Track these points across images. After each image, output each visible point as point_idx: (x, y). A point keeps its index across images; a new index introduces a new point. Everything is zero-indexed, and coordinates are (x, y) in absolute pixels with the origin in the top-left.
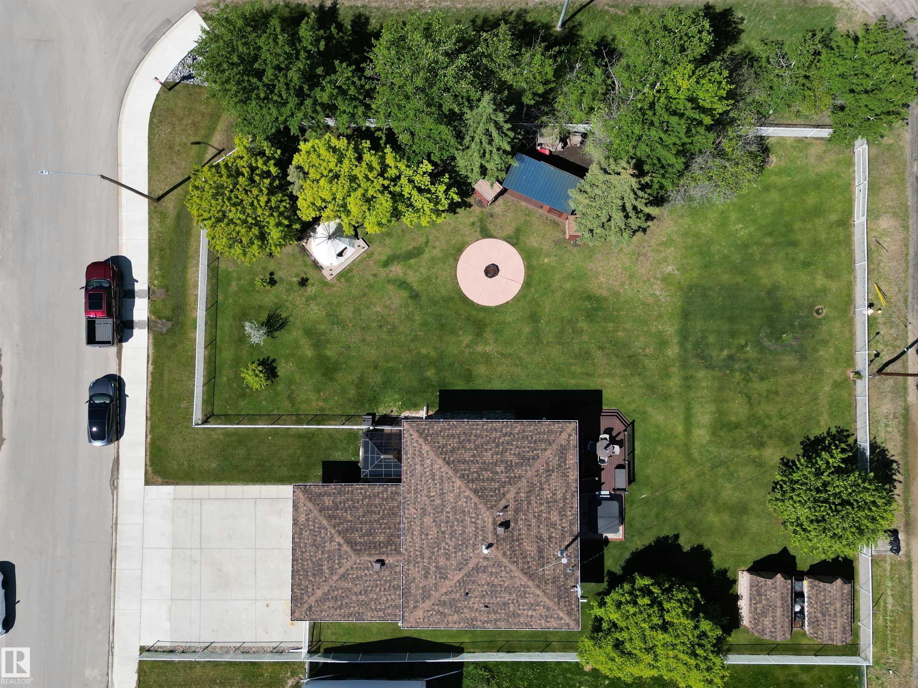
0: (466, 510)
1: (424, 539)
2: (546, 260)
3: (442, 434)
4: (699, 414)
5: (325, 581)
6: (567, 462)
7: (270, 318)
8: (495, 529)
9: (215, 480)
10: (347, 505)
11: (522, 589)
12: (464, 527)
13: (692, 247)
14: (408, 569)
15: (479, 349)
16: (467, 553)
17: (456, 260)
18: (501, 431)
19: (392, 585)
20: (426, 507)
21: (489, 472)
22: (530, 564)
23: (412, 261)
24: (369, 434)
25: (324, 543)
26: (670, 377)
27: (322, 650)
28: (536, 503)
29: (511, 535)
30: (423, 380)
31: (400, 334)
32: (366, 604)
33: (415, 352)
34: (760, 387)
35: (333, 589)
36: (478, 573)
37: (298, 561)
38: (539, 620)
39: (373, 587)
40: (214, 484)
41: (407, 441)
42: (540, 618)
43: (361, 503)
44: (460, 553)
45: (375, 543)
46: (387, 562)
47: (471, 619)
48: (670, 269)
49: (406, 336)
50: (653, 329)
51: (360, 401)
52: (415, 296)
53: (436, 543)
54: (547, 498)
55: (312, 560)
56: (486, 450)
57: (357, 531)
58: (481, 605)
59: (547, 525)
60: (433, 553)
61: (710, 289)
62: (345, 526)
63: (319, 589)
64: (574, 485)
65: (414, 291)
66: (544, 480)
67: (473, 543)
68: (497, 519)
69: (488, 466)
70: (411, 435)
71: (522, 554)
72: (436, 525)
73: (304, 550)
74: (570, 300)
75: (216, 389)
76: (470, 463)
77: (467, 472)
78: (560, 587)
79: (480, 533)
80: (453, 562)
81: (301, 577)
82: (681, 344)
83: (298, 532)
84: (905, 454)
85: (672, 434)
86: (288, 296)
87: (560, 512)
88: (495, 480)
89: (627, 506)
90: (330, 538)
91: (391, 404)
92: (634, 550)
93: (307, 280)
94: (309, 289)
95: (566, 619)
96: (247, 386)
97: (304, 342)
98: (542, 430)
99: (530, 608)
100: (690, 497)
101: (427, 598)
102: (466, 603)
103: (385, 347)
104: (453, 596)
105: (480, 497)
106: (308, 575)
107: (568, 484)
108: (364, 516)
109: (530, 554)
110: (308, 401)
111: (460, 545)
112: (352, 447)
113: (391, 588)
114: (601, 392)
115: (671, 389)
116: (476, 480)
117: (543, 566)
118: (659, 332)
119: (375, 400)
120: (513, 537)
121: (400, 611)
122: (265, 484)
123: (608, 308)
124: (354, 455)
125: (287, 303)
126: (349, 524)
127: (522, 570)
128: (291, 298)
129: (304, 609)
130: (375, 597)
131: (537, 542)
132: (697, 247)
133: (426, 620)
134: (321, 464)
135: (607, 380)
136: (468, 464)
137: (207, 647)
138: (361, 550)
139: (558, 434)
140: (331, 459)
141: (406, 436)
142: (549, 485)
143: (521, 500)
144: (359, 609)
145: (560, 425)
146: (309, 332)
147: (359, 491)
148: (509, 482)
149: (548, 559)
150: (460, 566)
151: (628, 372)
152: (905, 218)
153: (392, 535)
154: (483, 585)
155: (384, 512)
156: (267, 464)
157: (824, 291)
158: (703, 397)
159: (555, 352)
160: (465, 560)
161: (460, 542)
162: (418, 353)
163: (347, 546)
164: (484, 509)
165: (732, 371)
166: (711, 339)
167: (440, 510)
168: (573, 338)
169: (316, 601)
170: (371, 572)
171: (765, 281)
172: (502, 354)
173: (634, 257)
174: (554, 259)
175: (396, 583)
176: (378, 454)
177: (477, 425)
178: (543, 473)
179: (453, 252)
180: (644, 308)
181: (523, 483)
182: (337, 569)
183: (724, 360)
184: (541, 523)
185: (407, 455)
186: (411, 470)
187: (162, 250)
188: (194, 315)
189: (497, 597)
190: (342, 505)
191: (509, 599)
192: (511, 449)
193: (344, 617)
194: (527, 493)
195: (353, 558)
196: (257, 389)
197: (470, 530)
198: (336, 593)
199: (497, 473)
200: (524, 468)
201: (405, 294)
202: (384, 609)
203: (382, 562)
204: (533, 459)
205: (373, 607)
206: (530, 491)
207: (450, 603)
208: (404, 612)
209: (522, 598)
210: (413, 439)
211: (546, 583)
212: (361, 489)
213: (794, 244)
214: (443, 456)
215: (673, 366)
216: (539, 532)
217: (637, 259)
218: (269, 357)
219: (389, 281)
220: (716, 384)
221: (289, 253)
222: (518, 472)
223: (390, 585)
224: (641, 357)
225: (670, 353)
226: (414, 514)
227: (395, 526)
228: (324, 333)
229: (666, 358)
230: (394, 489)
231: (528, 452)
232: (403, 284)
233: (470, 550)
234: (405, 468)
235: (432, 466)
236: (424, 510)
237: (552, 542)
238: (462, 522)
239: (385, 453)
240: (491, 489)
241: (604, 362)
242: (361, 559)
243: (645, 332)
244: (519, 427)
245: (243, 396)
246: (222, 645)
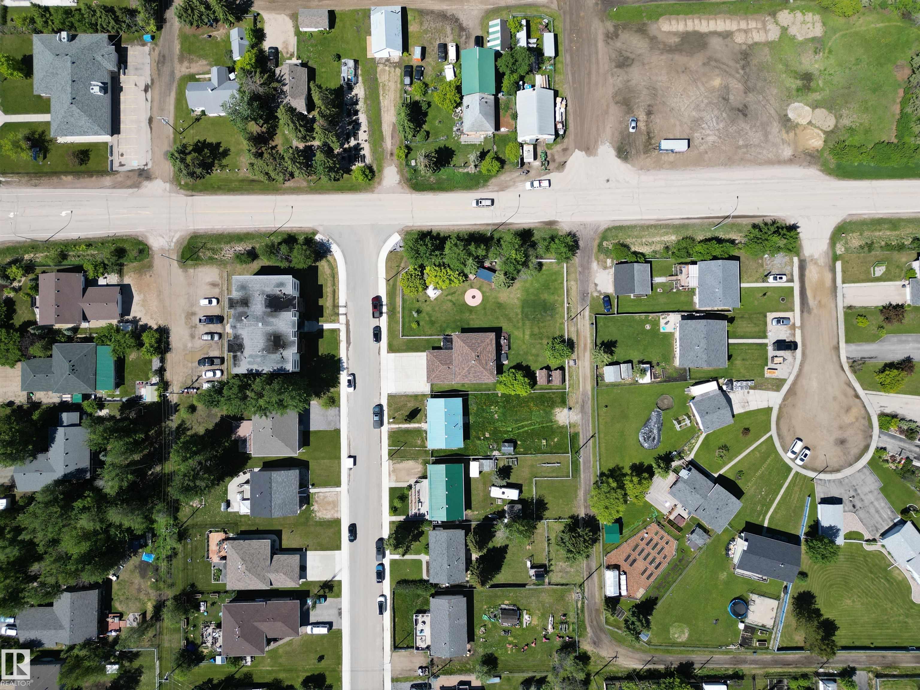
0: (469, 353)
1: (459, 361)
2: (487, 294)
3: (462, 336)
4: (526, 332)
5: (435, 373)
6: (493, 342)
7: (418, 310)
8: (475, 357)
10: (440, 355)
11: (482, 372)
13: (524, 290)
14: (455, 369)
15: (471, 317)
16: (469, 363)
17: (464, 294)
22: (484, 366)
23: (453, 295)
24: (444, 338)
25: (434, 364)
26: (519, 323)
27: (433, 391)
28: (485, 352)
29: (479, 359)
30: (457, 325)
31: (451, 314)
33: (454, 318)
34: (542, 325)
36: (472, 368)
39: (447, 374)
42: (486, 379)
43: (443, 354)
44: (467, 363)
45: (447, 363)
47: (470, 380)
51: (441, 331)
52: (454, 304)
53: (461, 362)
54: (488, 351)
55: (432, 368)
57: (442, 361)
58: (473, 376)
59: (488, 357)
60: (461, 364)
61: (529, 300)
63: (433, 375)
65: (454, 302)
67: (470, 361)
68: (476, 355)
69: (474, 344)
71: (482, 363)
72: (461, 358)
73: (429, 366)
74: (494, 304)
75: (405, 328)
77: (469, 345)
78: (491, 372)
79: (472, 358)
80: (466, 366)
82: (522, 315)
83: (428, 362)
84: (577, 340)
85: (520, 337)
89: (508, 355)
90: (436, 363)
91: (449, 332)
92: (510, 366)
93: (427, 300)
94: (427, 303)
95: (493, 380)
96: (413, 327)
97: (426, 316)
98: (486, 335)
99: (484, 377)
100: (525, 353)
101: (460, 375)
103: (447, 317)
104: (466, 374)
105: (472, 350)
106: (431, 372)
107: (493, 348)
108: (444, 357)
109: (484, 364)
110: (428, 332)
112: (439, 342)
113: (451, 374)
114: (501, 328)
115: (519, 326)
116: (471, 346)
118: (516, 312)
119: (444, 331)
123: (503, 306)
124: (440, 345)
125: (422, 307)
126: (440, 359)
127: (482, 367)
128: (423, 305)
131: (485, 361)
132: (526, 290)
134: (432, 347)
135: (503, 325)
136: (469, 343)
138: (443, 365)
139: (490, 335)
140: (435, 346)
141: (453, 337)
143: (482, 351)
145: (491, 333)
146: (427, 314)
148: (479, 347)
149: (488, 365)
151: (509, 322)
152: (577, 281)
153: (451, 361)
154: (473, 371)
155: (449, 356)
156: (418, 347)
157: (557, 300)
158: (527, 328)
159: (490, 317)
160: (468, 365)
161: (467, 361)
163: (440, 364)
164: (473, 353)
165: (535, 321)
166: (529, 313)
167: (462, 354)
168: (495, 314)
169: (433, 378)
170: (446, 370)
171: (543, 298)
172: (477, 318)
173: (508, 293)
174: (490, 293)
175: (452, 372)
176: (446, 343)
177: (471, 334)
178: (487, 345)
179: (464, 292)
180: (512, 306)
181: (482, 347)
182: (438, 370)
183: (532, 318)
184: (486, 356)
185: (454, 342)
187: (389, 294)
189: (476, 374)
190: (438, 355)
191: (479, 375)
195: (442, 367)
196: (415, 329)
197: (470, 358)
198: (437, 376)
199: (476, 345)
201: (452, 303)
202: (449, 379)
203: (449, 367)
204: (484, 341)
206: (484, 349)
207: (465, 376)
209: (482, 374)
210: (455, 338)
211: (487, 370)
212: (443, 351)
213: (549, 289)
214: (463, 341)
215: (520, 320)
216: (486, 358)
217: (510, 293)
218: (418, 320)
219: (447, 300)
220: (531, 324)
222: (481, 345)
224: (512, 318)
225: (519, 317)
226: (456, 356)
227: (452, 359)
228: (431, 314)
230: (451, 351)
232: (451, 301)
234: (454, 345)
235: (460, 344)
236: (458, 355)
237: (489, 361)
238: (468, 356)
239: (448, 342)
240: (474, 348)
241: (503, 320)
242: (444, 367)
243: (513, 312)
244: (481, 335)
245: (411, 330)
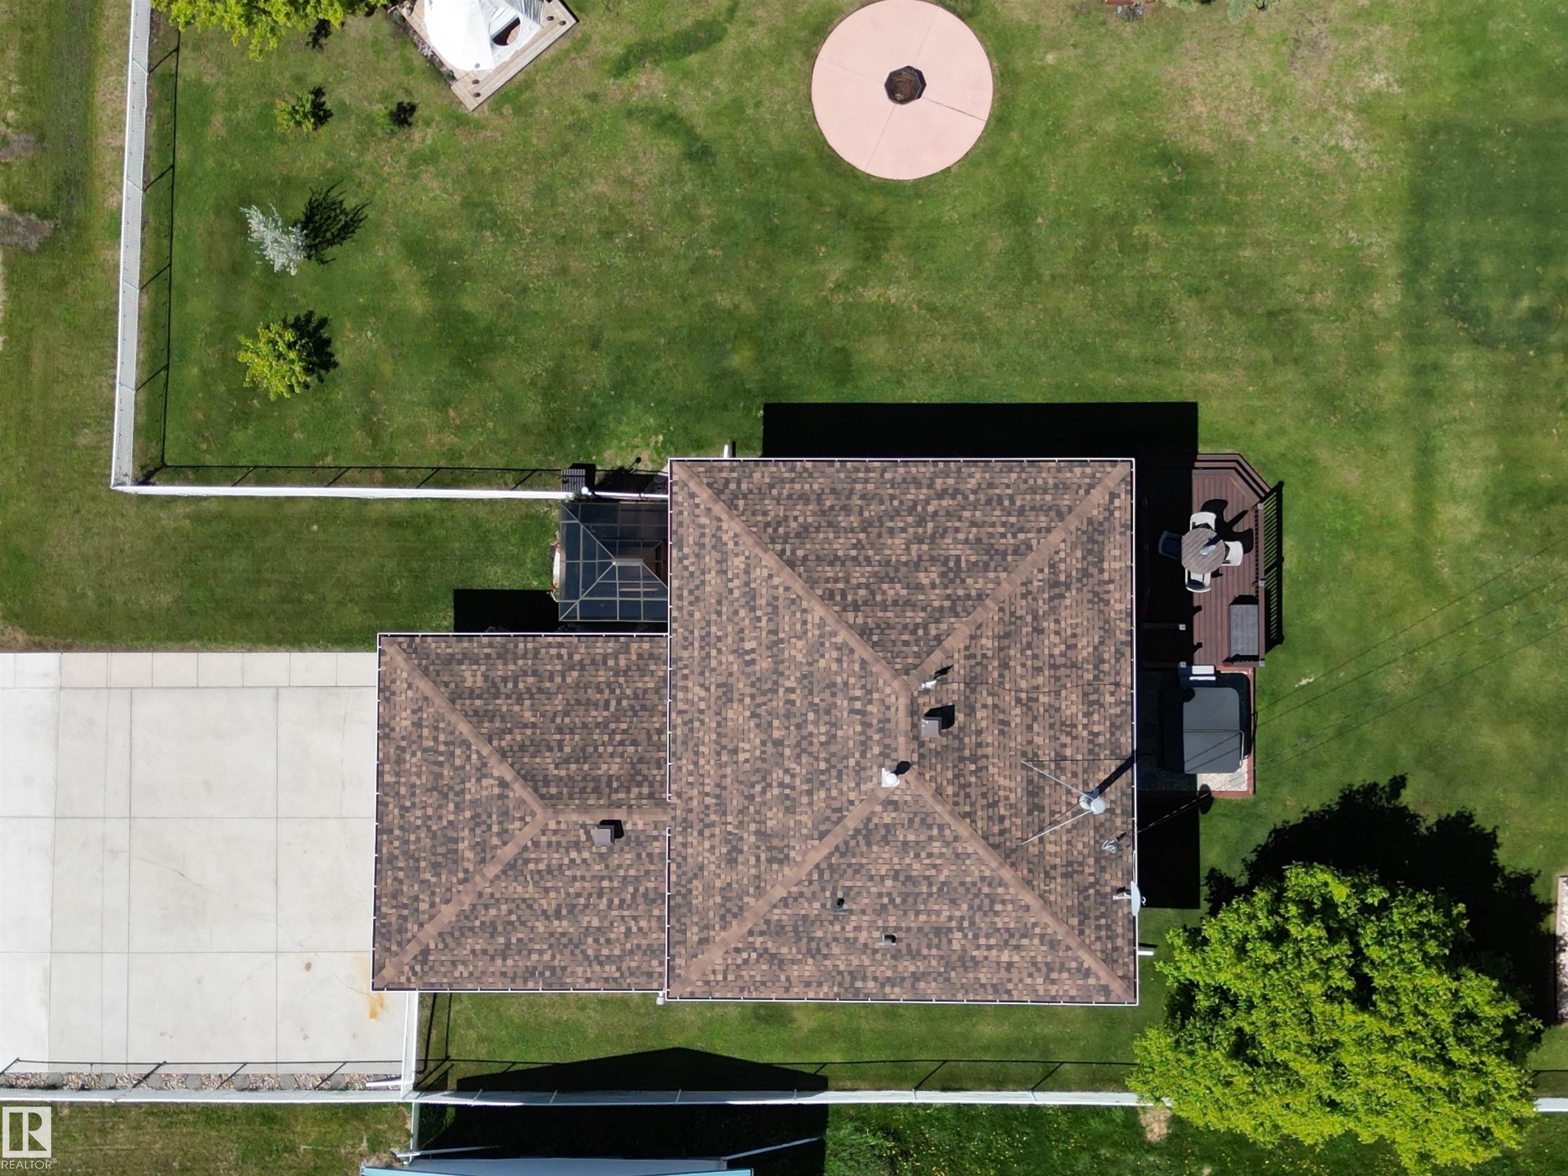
0: (839, 680)
1: (726, 765)
2: (1050, 58)
3: (775, 492)
4: (1454, 466)
5: (466, 880)
6: (1106, 565)
7: (313, 209)
8: (915, 726)
9: (168, 638)
10: (521, 685)
11: (986, 890)
12: (834, 725)
13: (1437, 23)
14: (684, 845)
15: (871, 295)
16: (841, 792)
17: (811, 57)
18: (931, 486)
19: (642, 889)
20: (731, 680)
21: (898, 586)
22: (1007, 824)
23: (694, 60)
24: (576, 507)
25: (463, 782)
26: (1380, 367)
27: (452, 1083)
28: (1023, 665)
29: (956, 744)
30: (720, 377)
31: (660, 253)
32: (573, 944)
33: (700, 302)
35: (485, 902)
36: (869, 844)
37: (391, 832)
38: (1030, 975)
39: (590, 895)
40: (167, 650)
41: (681, 513)
42: (1033, 970)
43: (558, 680)
44: (823, 794)
45: (597, 779)
46: (628, 827)
47: (851, 973)
48: (1379, 80)
49: (677, 258)
50: (1335, 241)
51: (554, 431)
52: (700, 153)
53: (758, 770)
54: (1051, 656)
55: (429, 828)
56: (891, 531)
57: (550, 749)
58: (876, 934)
59: (1052, 726)
60: (751, 798)
61: (1487, 133)
62: (519, 738)
63: (447, 902)
64: (1123, 625)
65: (697, 138)
66: (1043, 608)
67: (858, 763)
68: (921, 701)
69: (897, 570)
70: (692, 495)
71: (984, 795)
72: (758, 726)
73: (408, 804)
74: (1113, 164)
75: (171, 397)
76: (848, 563)
77: (841, 586)
78: (1086, 889)
79: (876, 737)
80: (804, 818)
81: (401, 875)
82: (1409, 280)
83: (393, 758)
85: (1383, 516)
86: (361, 153)
87: (1085, 695)
88: (914, 606)
89: (1260, 706)
90: (479, 769)
91: (637, 440)
92: (1279, 825)
93: (412, 108)
94: (417, 135)
95: (1102, 974)
96: (255, 386)
97: (405, 274)
98: (1040, 481)
99: (1006, 943)
100: (1431, 682)
101: (735, 916)
102: (837, 928)
103: (621, 290)
104: (805, 908)
105: (874, 645)
106: (418, 869)
107: (1107, 622)
108: (566, 714)
109: (1007, 798)
110: (415, 432)
111: (822, 772)
112: (532, 552)
113: (640, 900)
114: (1193, 407)
115: (1381, 398)
116: (865, 603)
117: (1041, 830)
118: (1349, 247)
119: (593, 430)
120: (961, 749)
121: (661, 963)
122: (302, 650)
123: (1215, 184)
124: (537, 574)
125: (357, 172)
126: (529, 732)
127: (985, 838)
128: (369, 158)
129: (408, 958)
130: (595, 923)
131: (1024, 767)
132: (1451, 22)
133: (731, 977)
134: (451, 596)
135: (1211, 376)
136: (843, 565)
137: (147, 1077)
138: (559, 796)
139: (1082, 492)
140: (479, 584)
141: (680, 499)
142: (1057, 621)
143: (984, 656)
144: (553, 957)
145: (1088, 470)
146: (417, 249)
147: (553, 651)
148: (953, 609)
149: (1052, 813)
150: (822, 828)
151: (1266, 354)
153: (641, 760)
154: (882, 878)
155: (619, 702)
156: (310, 597)
158: (1464, 420)
159: (1073, 301)
160: (835, 810)
161: (823, 766)
162: (709, 307)
163: (524, 787)
164: (887, 675)
165: (1543, 350)
166: (1488, 266)
167: (769, 685)
168: (1121, 266)
169: (441, 934)
170: (586, 855)
172: (932, 309)
173: (1284, 49)
174: (1072, 52)
175: (651, 885)
176: (604, 555)
177: (868, 470)
178: (1041, 590)
179: (803, 34)
180: (1309, 184)
181: (990, 613)
182: (496, 847)
183: (1521, 322)
184: (1035, 719)
185: (681, 549)
186: (692, 586)
187: (28, 28)
188: (112, 202)
189: (918, 913)
190: (510, 685)
191: (950, 918)
192: (957, 530)
193: (513, 980)
194: (1000, 638)
195: (538, 817)
196: (280, 397)
197: (850, 731)
198: (493, 912)
199: (919, 587)
200: (991, 575)
201: (672, 147)
202: (620, 958)
203: (617, 828)
204: (1016, 552)
205: (590, 952)
206: (1007, 635)
207: (795, 927)
208: (672, 957)
209: (985, 914)
210: (697, 506)
211: (1047, 874)
212: (560, 645)
214: (778, 547)
215: (1387, 338)
216: (1030, 742)
217: (1293, 55)
218: (310, 314)
219: (630, 114)
220: (1501, 386)
221: (363, 38)
222: (975, 584)
223: (636, 890)
224: (1303, 316)
225: (1377, 303)
226: (701, 699)
227: (650, 738)
228: (457, 252)
229: (1368, 318)
230: (646, 646)
231: (1003, 536)
232: (667, 122)
233: (849, 783)
234: (676, 583)
235: (747, 572)
236: (727, 689)
237: (1063, 770)
238: (828, 712)
239: (624, 551)
240: (905, 627)
241: (1204, 328)
242: (561, 818)
243: (1313, 247)
244: (978, 476)
245: (242, 417)
246: (185, 1069)
